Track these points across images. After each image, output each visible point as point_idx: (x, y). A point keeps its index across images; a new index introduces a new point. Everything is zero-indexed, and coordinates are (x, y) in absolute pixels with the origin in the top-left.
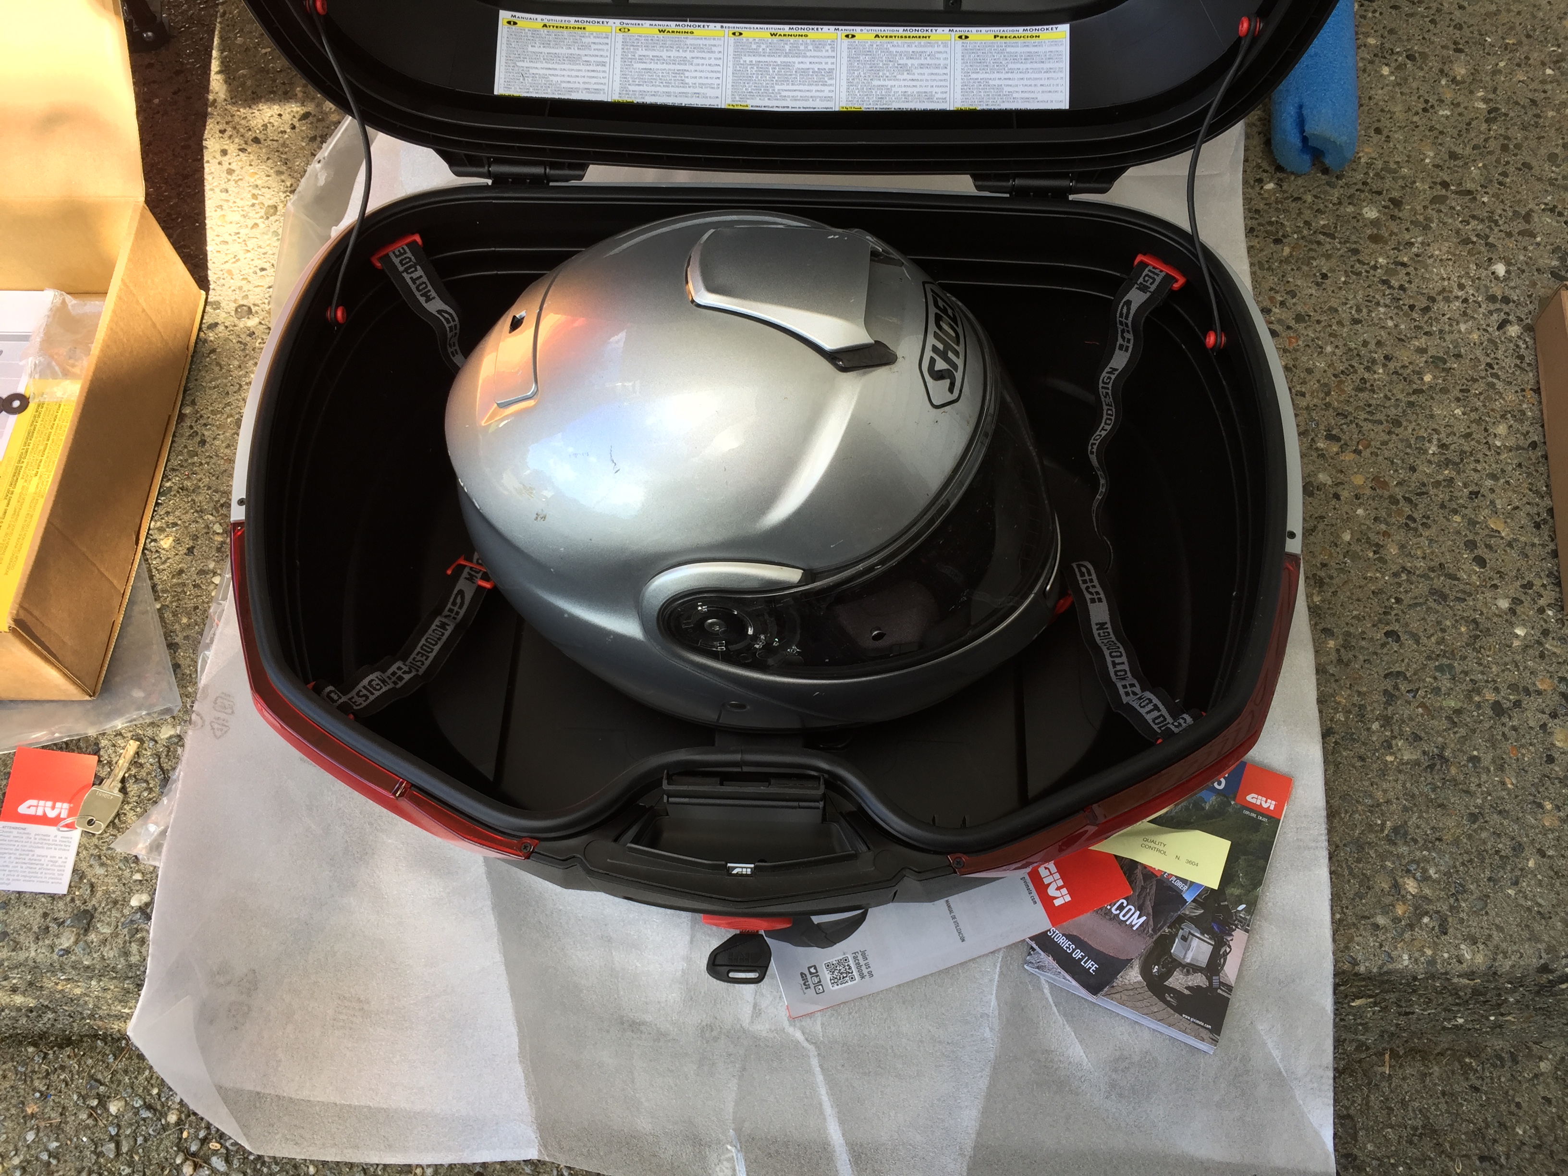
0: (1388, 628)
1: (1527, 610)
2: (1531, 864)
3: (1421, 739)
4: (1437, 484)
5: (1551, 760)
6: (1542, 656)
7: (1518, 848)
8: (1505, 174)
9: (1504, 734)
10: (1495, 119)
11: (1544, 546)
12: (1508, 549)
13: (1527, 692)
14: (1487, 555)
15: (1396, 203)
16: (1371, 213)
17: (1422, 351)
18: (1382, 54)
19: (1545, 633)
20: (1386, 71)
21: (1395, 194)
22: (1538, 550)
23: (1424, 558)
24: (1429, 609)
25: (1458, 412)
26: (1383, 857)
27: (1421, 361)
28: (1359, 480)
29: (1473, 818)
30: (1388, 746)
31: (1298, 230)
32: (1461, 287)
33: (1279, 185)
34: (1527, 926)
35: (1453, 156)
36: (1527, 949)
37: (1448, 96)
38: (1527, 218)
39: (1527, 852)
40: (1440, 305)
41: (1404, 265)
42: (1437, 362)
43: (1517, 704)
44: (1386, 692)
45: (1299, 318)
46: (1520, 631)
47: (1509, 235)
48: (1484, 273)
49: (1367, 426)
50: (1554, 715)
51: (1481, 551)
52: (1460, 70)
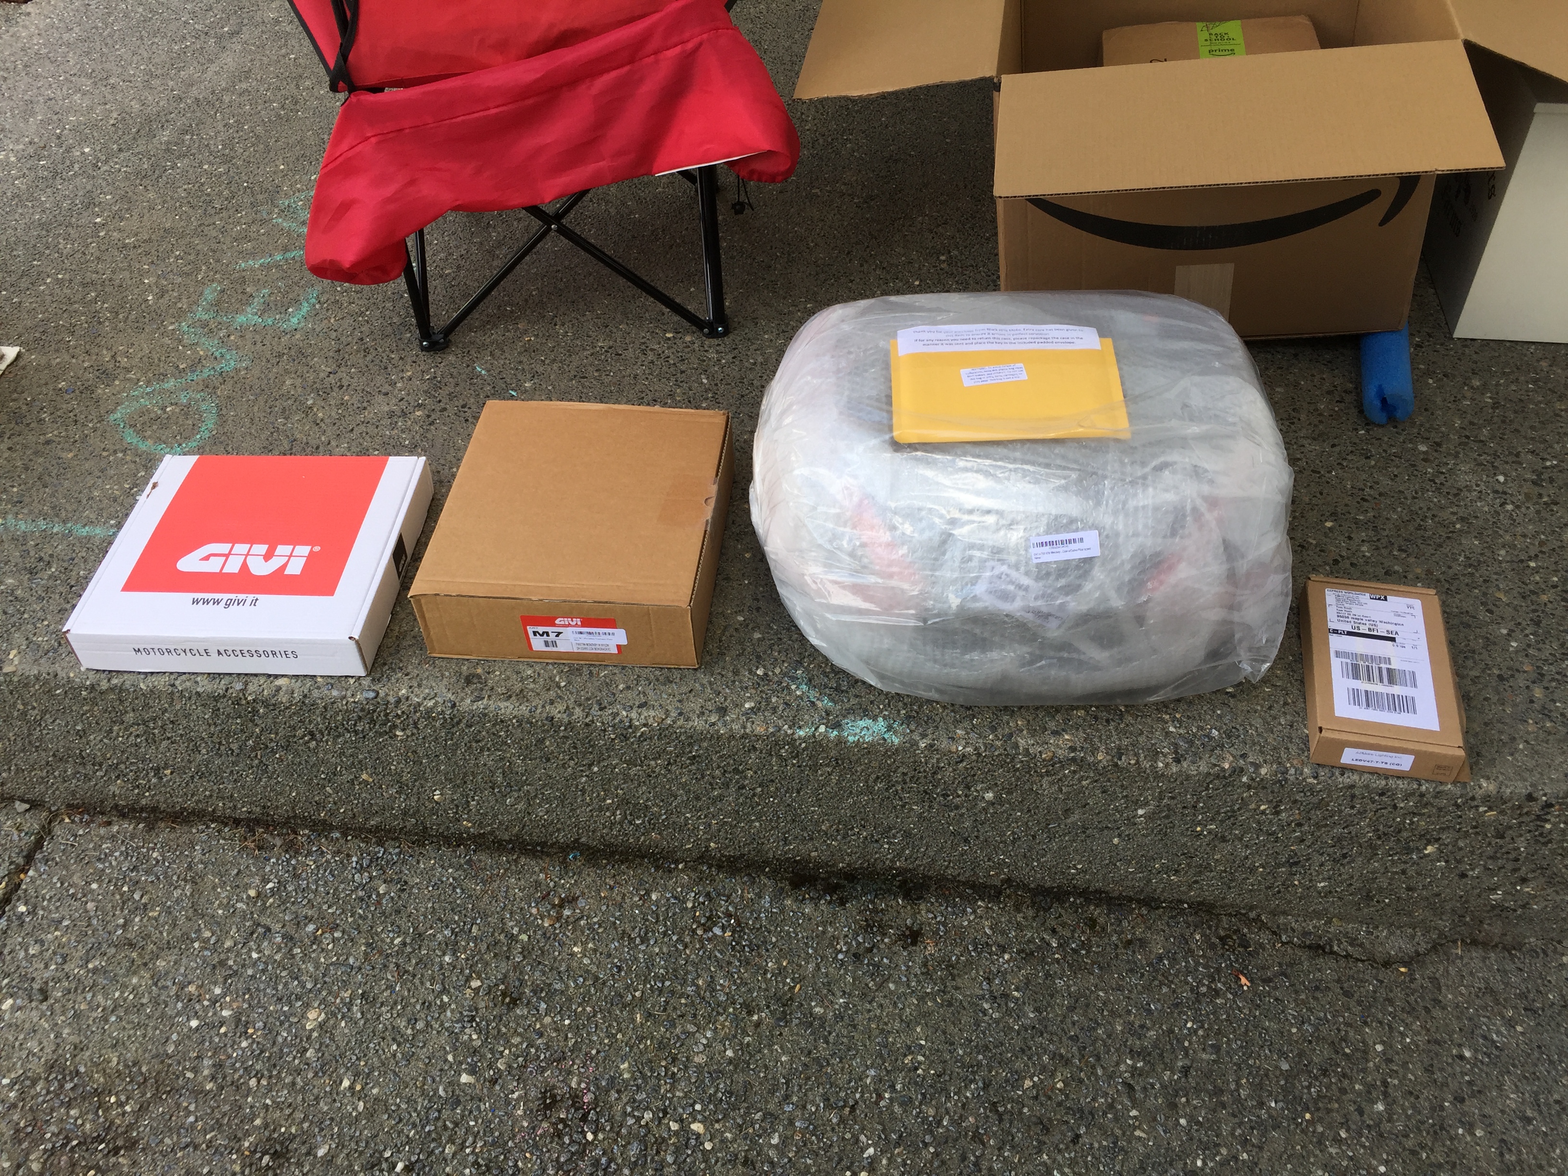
1: (1518, 634)
2: (1521, 746)
4: (1464, 575)
5: (1532, 702)
6: (1527, 655)
7: (1513, 739)
8: (1504, 434)
9: (1504, 689)
10: (1497, 408)
12: (1506, 607)
13: (1518, 671)
14: (1494, 609)
15: (1439, 444)
16: (1423, 448)
17: (1453, 513)
18: (1429, 373)
19: (1529, 646)
20: (1431, 381)
21: (1437, 440)
25: (1476, 542)
27: (1454, 518)
28: (1419, 571)
31: (1380, 454)
32: (1477, 485)
33: (1368, 431)
34: (1520, 774)
35: (1472, 423)
36: (1520, 784)
37: (1469, 394)
38: (1518, 455)
39: (1518, 741)
40: (1465, 493)
41: (1442, 473)
42: (1462, 519)
43: (1512, 676)
45: (1380, 494)
46: (1514, 644)
47: (1507, 463)
48: (1491, 480)
49: (1422, 546)
50: (1534, 682)
51: (1491, 607)
52: (1476, 383)
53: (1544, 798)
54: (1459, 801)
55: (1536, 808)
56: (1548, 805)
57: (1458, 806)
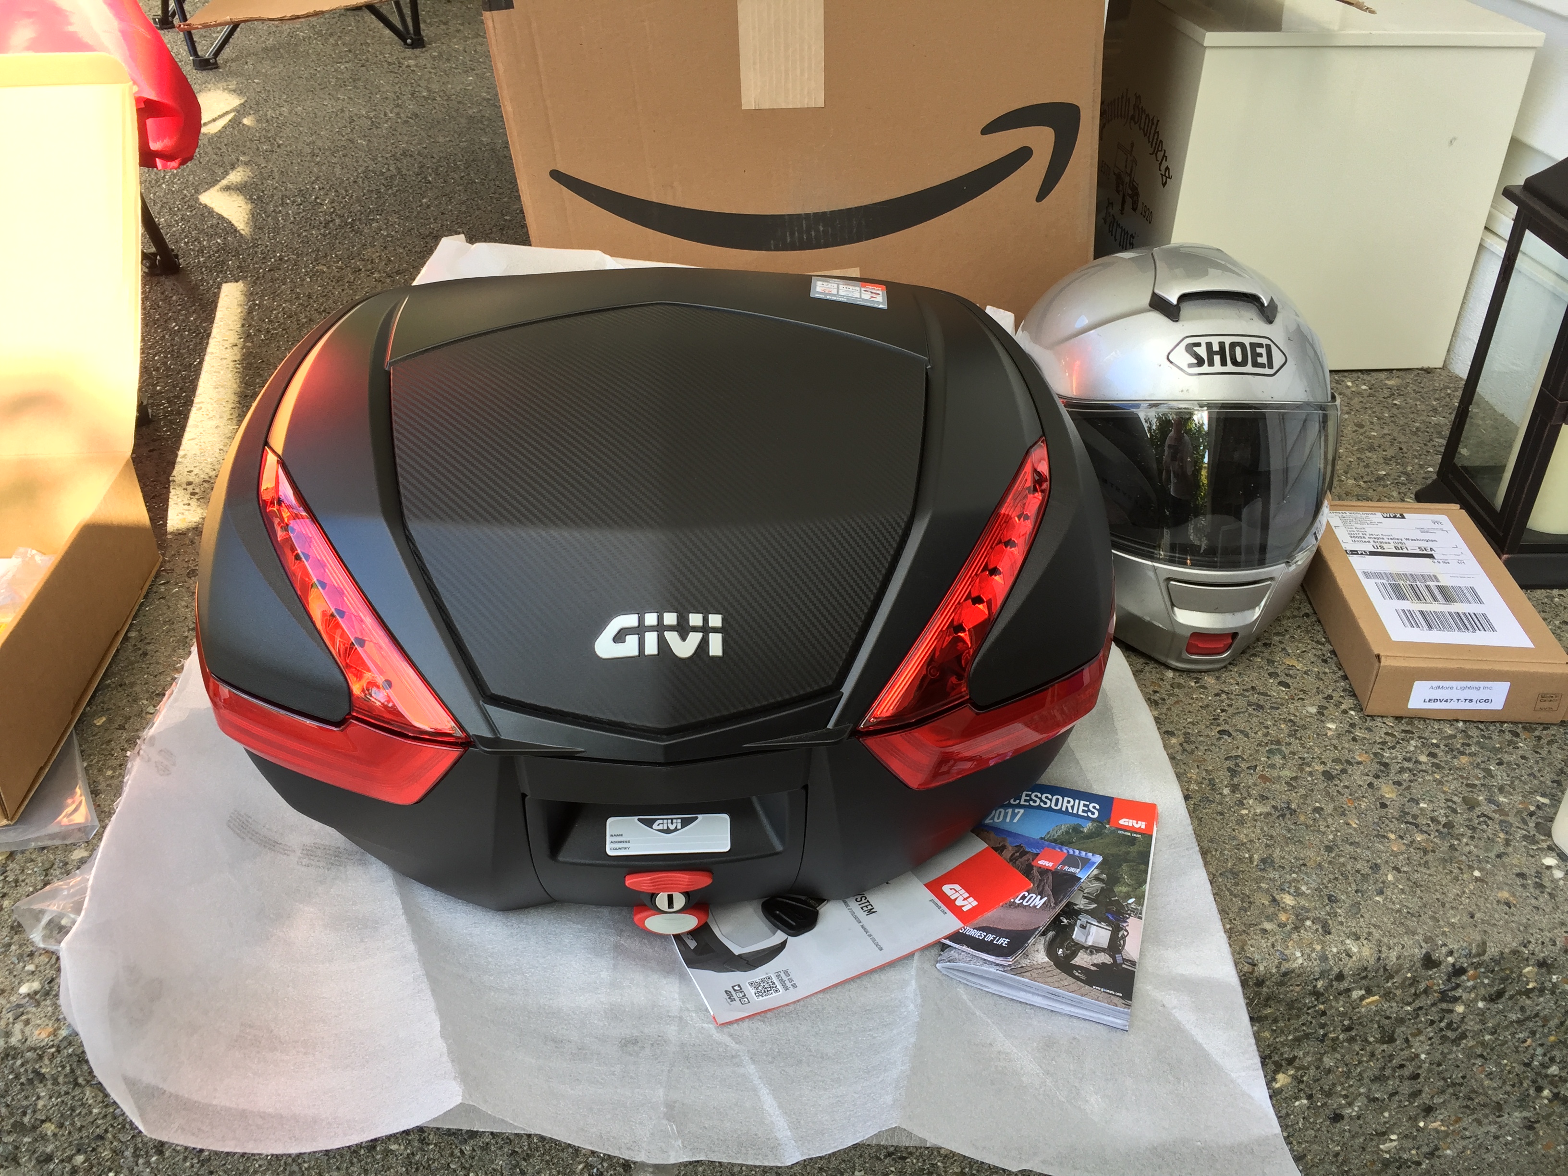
0: (1219, 728)
1: (1333, 711)
2: (1390, 877)
3: (1267, 798)
5: (1384, 806)
6: (1354, 739)
7: (1375, 867)
9: (1338, 791)
11: (1334, 673)
12: (1305, 676)
13: (1349, 762)
14: (1289, 681)
19: (1353, 725)
22: (1330, 676)
23: (1237, 684)
24: (1250, 715)
26: (1258, 881)
29: (1329, 849)
30: (1240, 803)
34: (1402, 923)
36: (1406, 940)
39: (1384, 869)
43: (1344, 771)
44: (1229, 769)
46: (1331, 726)
50: (1377, 777)
51: (1283, 678)
53: (1451, 960)
54: (1320, 984)
55: (1438, 979)
56: (1459, 971)
57: (1317, 994)
